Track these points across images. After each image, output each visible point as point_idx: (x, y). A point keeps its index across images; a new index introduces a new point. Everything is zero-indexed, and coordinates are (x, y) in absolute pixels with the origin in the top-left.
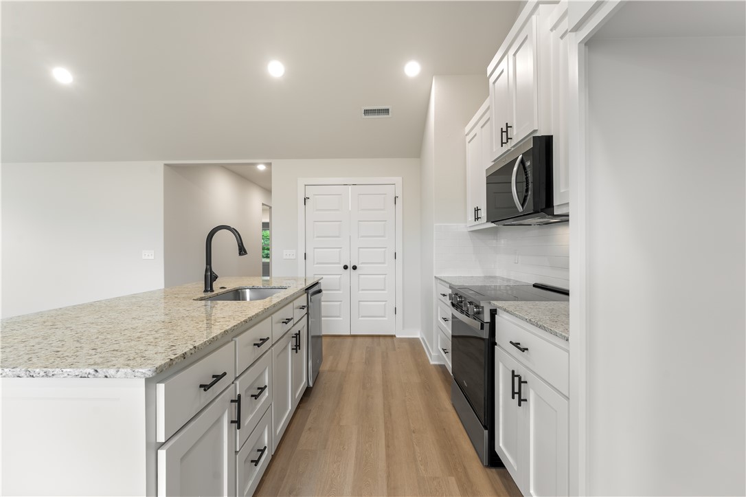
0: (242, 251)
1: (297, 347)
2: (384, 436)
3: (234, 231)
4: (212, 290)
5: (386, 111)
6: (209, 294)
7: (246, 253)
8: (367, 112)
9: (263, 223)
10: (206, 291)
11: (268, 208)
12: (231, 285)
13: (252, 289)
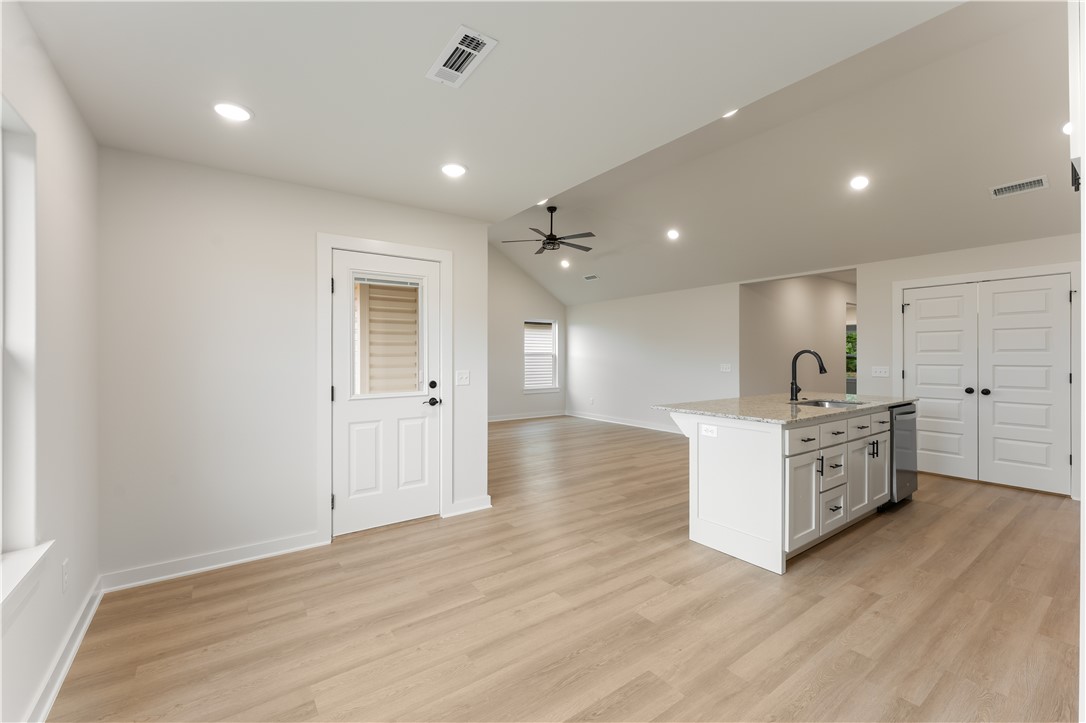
0: (822, 370)
1: (874, 454)
2: (974, 558)
3: (815, 354)
4: (797, 399)
5: (1039, 182)
6: (795, 401)
7: (826, 371)
8: (997, 192)
9: (848, 326)
10: (792, 399)
11: (851, 307)
12: (812, 397)
13: (831, 402)
